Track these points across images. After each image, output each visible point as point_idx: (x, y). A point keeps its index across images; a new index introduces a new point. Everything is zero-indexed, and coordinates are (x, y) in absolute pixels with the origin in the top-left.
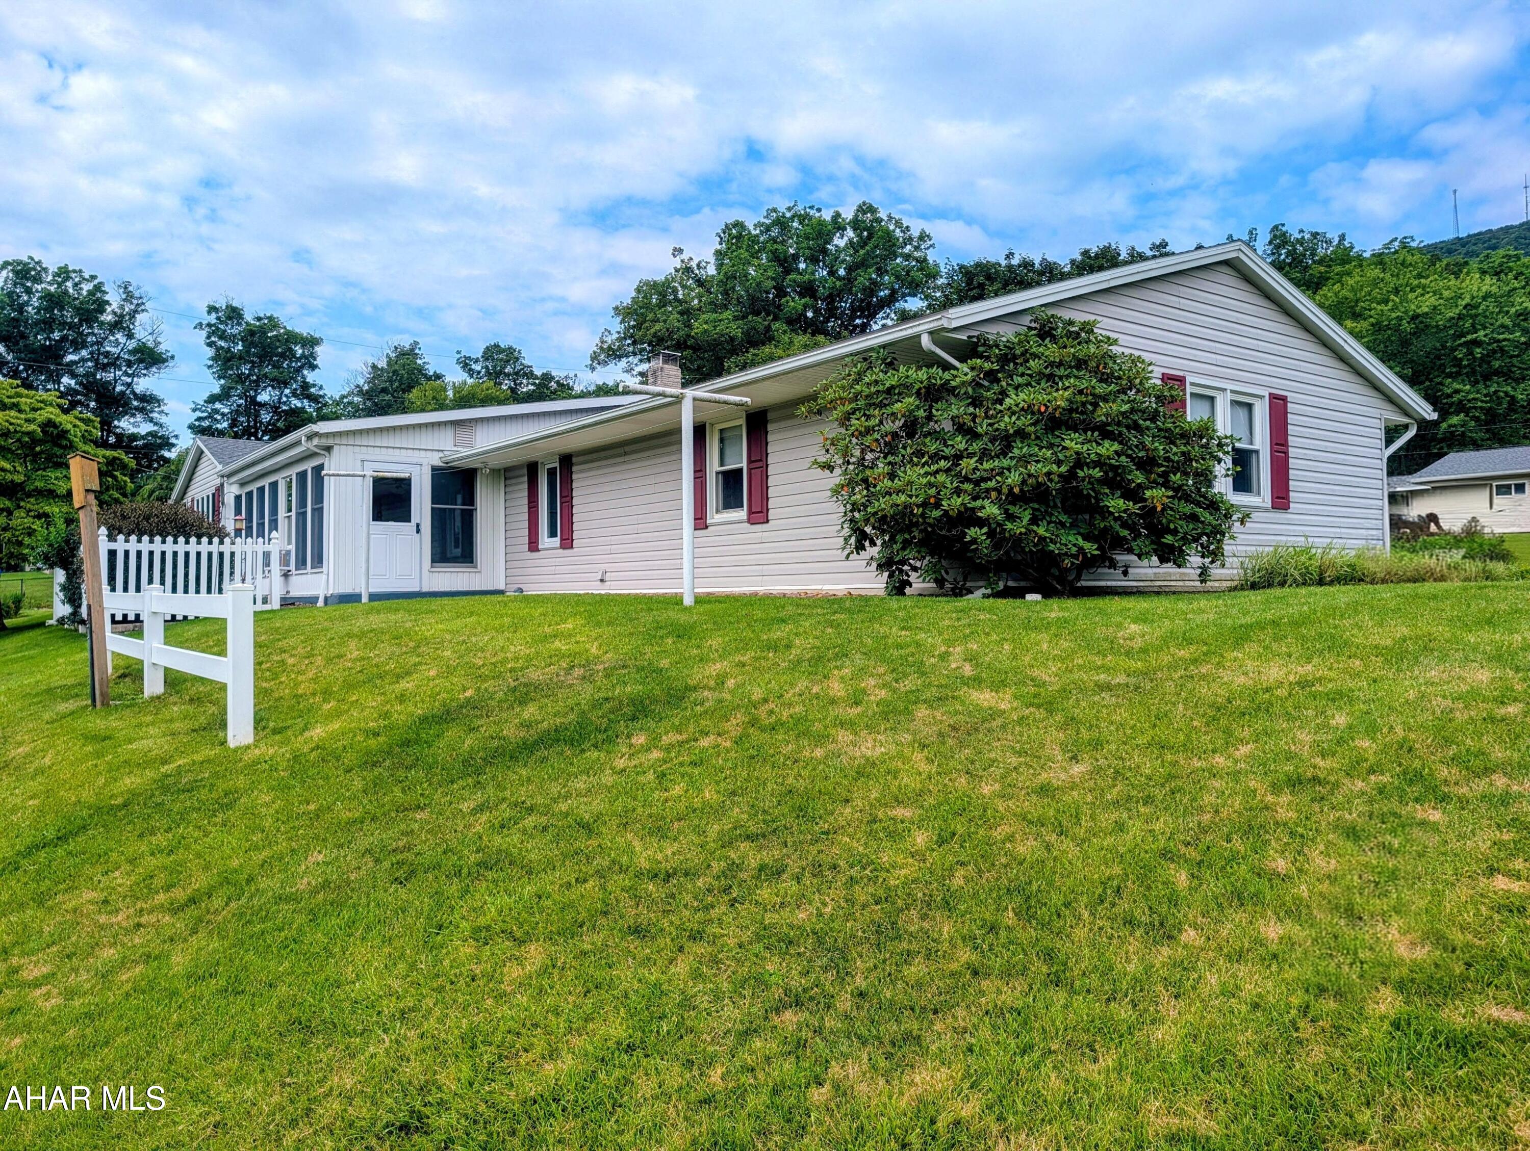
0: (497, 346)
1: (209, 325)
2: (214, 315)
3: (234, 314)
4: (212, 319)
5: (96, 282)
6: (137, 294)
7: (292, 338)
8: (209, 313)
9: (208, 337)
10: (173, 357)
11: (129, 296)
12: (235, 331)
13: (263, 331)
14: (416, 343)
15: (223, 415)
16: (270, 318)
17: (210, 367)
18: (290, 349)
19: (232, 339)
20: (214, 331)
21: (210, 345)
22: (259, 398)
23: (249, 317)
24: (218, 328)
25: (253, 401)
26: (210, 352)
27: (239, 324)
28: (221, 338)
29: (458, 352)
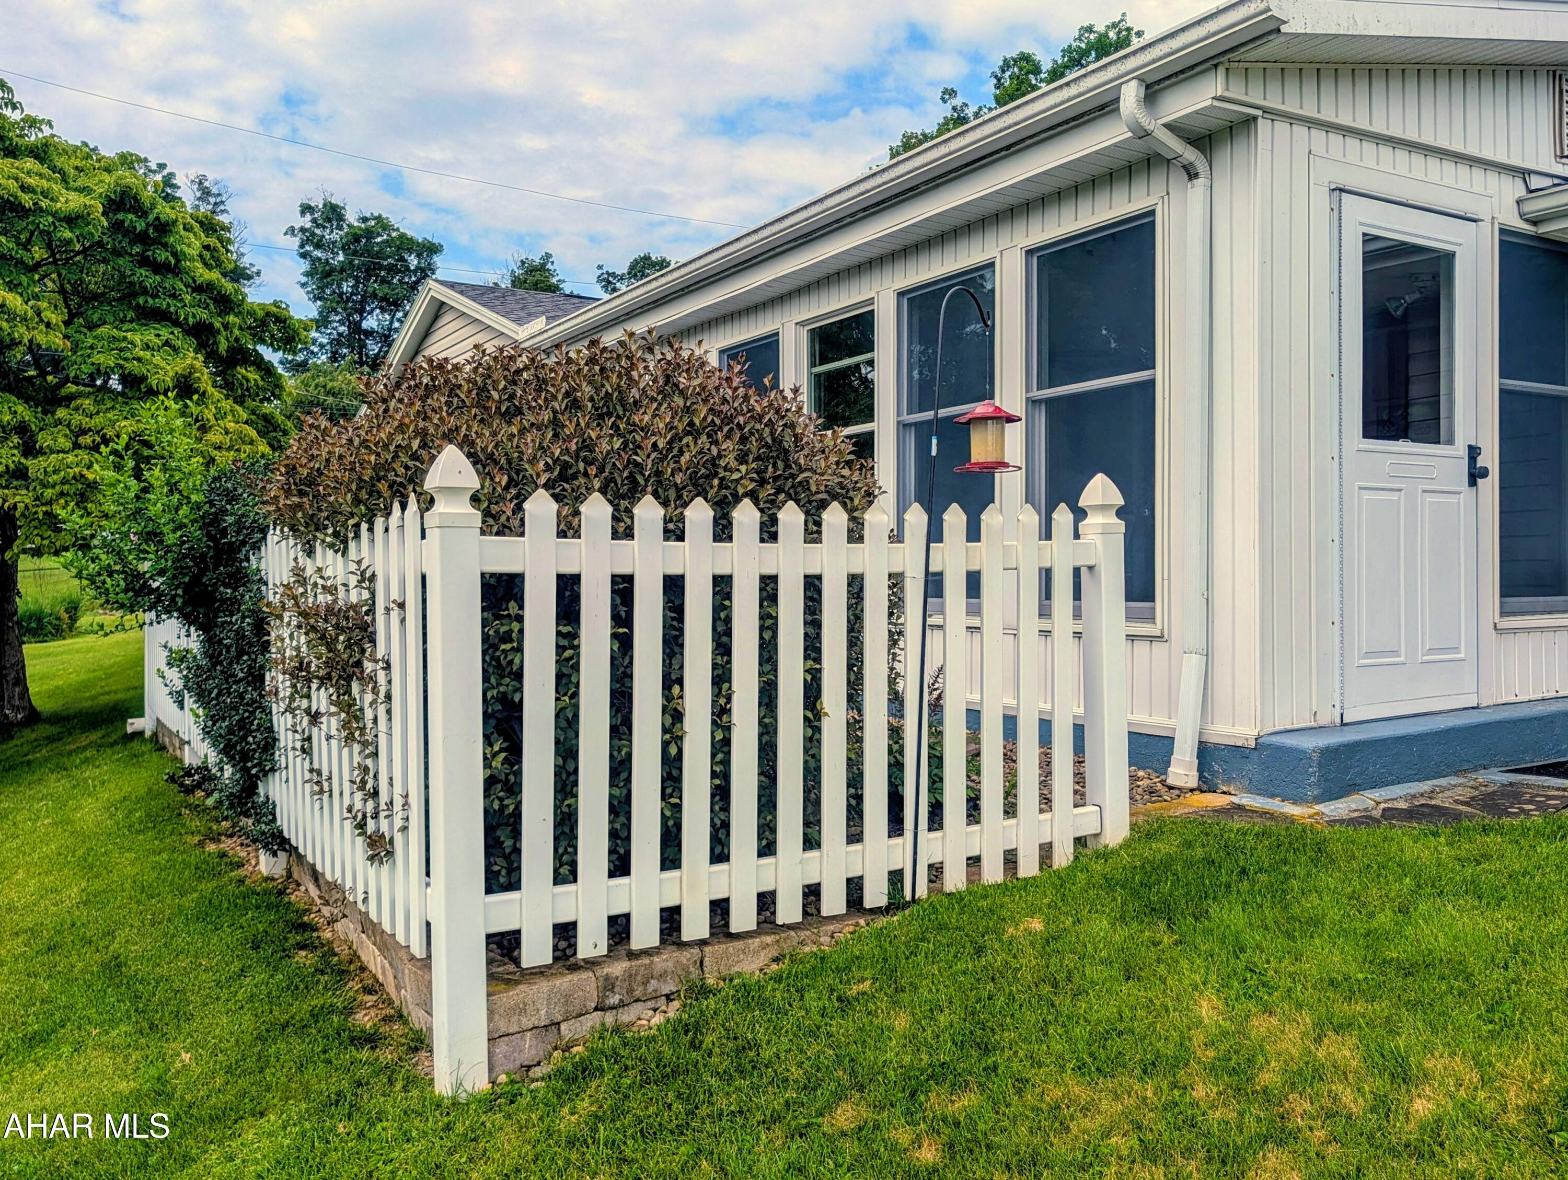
0: (647, 258)
1: (303, 230)
2: (308, 217)
3: (333, 213)
4: (306, 221)
5: (165, 172)
6: (215, 190)
7: (405, 244)
8: (303, 213)
9: (302, 246)
10: (258, 273)
11: (206, 193)
12: (336, 236)
13: (369, 234)
14: (548, 256)
15: (322, 346)
16: (379, 219)
17: (303, 285)
18: (402, 259)
19: (330, 247)
20: (310, 239)
21: (304, 256)
22: (365, 325)
23: (351, 217)
24: (313, 234)
25: (356, 328)
26: (305, 265)
27: (340, 228)
28: (318, 246)
29: (600, 267)
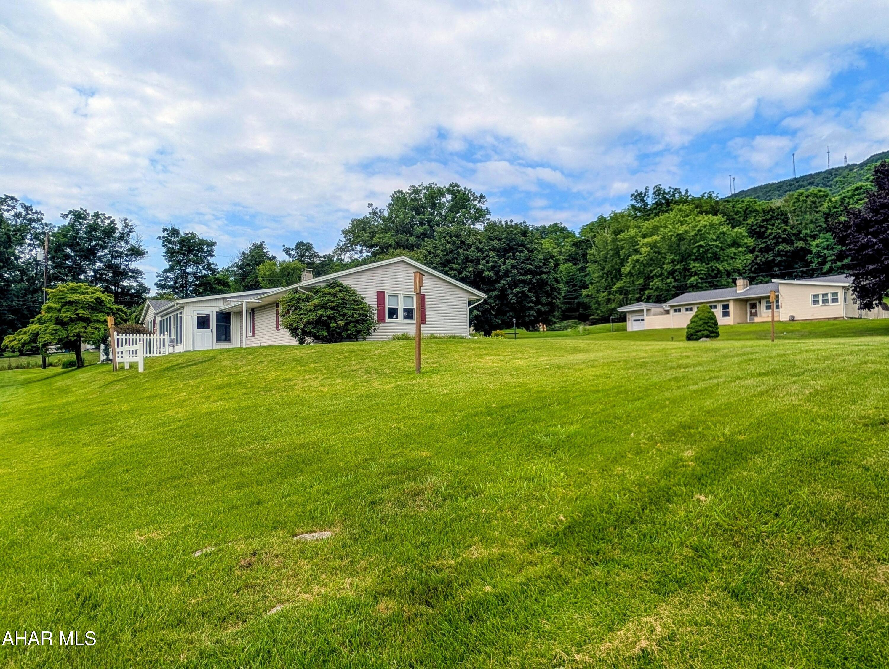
0: (302, 242)
1: (164, 237)
2: (166, 233)
3: (175, 232)
4: (165, 234)
5: (111, 219)
6: (130, 224)
7: (203, 242)
8: (164, 232)
9: (163, 243)
10: (147, 252)
11: (127, 226)
12: (176, 240)
13: (188, 240)
14: (263, 242)
15: (171, 278)
16: (192, 234)
17: (164, 256)
18: (202, 248)
19: (174, 243)
20: (166, 240)
21: (164, 246)
22: (187, 270)
23: (182, 233)
24: (168, 239)
25: (185, 272)
26: (164, 250)
27: (178, 237)
28: (169, 243)
29: (284, 246)
